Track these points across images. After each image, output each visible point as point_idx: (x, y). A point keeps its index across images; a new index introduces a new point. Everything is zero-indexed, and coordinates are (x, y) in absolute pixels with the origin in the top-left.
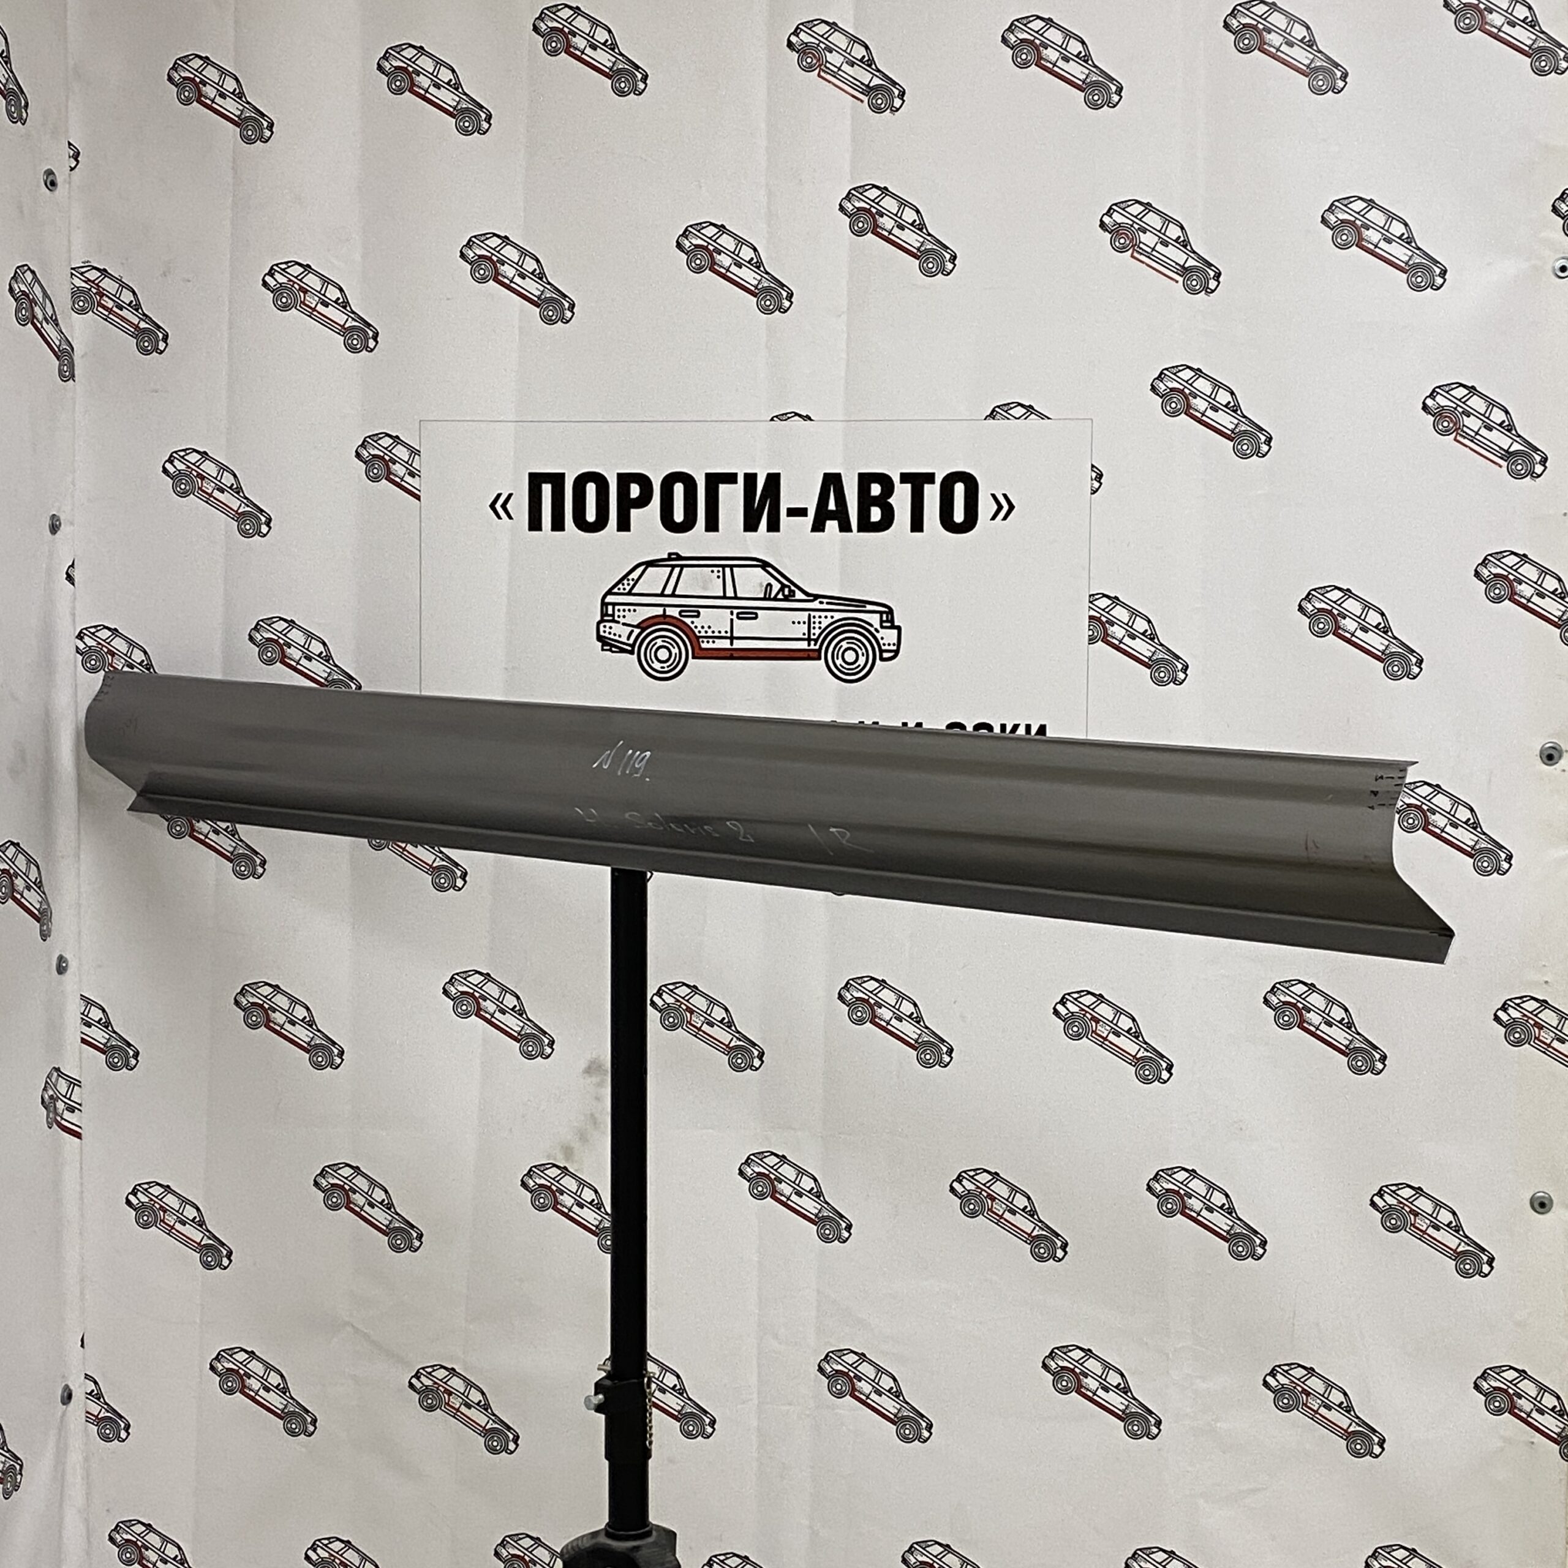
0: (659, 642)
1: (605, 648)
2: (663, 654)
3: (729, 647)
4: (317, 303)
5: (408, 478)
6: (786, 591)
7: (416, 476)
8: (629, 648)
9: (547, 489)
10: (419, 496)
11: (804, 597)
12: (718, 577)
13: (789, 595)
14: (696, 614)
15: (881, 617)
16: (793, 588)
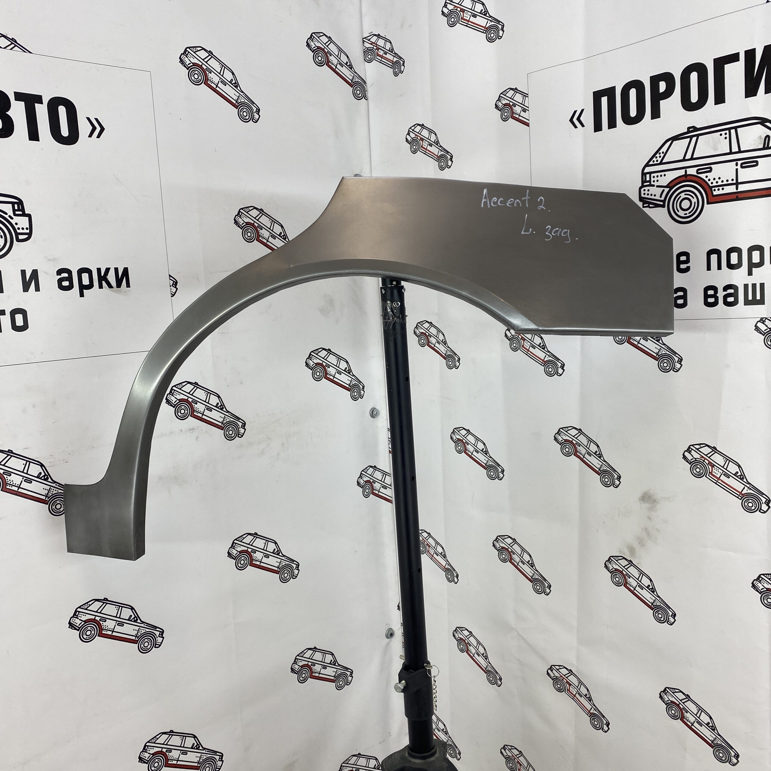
1: (645, 205)
2: (686, 204)
4: (471, 16)
5: (523, 114)
7: (527, 111)
8: (662, 203)
9: (604, 100)
10: (529, 124)
12: (726, 138)
14: (709, 170)
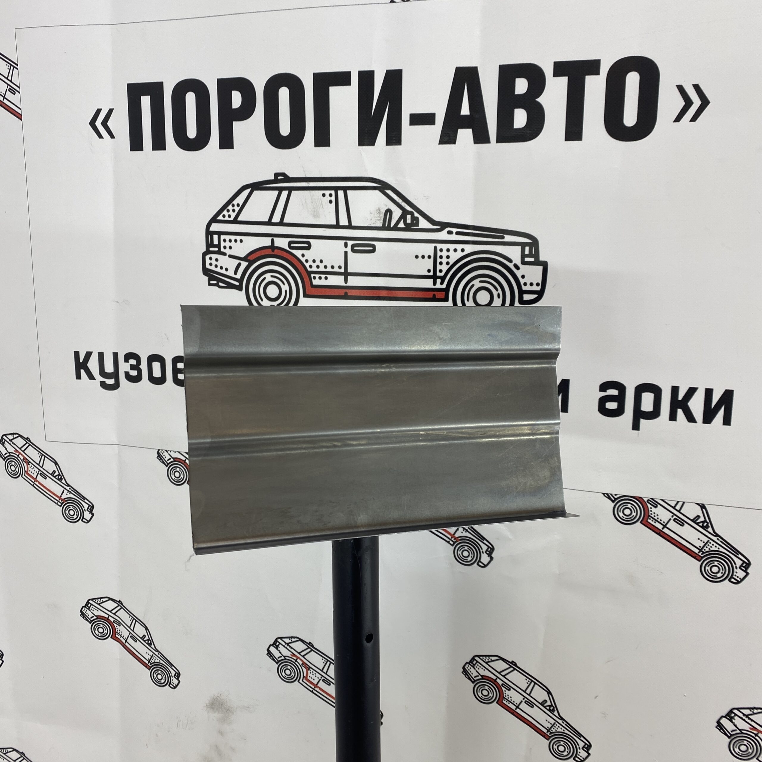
0: (268, 277)
1: (212, 282)
2: (272, 291)
3: (345, 285)
5: (10, 96)
6: (409, 217)
7: (17, 93)
8: (237, 284)
9: (146, 102)
10: (21, 115)
11: (430, 226)
12: (331, 202)
13: (412, 224)
14: (307, 245)
15: (523, 251)
16: (416, 215)
